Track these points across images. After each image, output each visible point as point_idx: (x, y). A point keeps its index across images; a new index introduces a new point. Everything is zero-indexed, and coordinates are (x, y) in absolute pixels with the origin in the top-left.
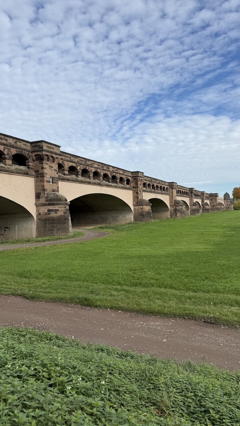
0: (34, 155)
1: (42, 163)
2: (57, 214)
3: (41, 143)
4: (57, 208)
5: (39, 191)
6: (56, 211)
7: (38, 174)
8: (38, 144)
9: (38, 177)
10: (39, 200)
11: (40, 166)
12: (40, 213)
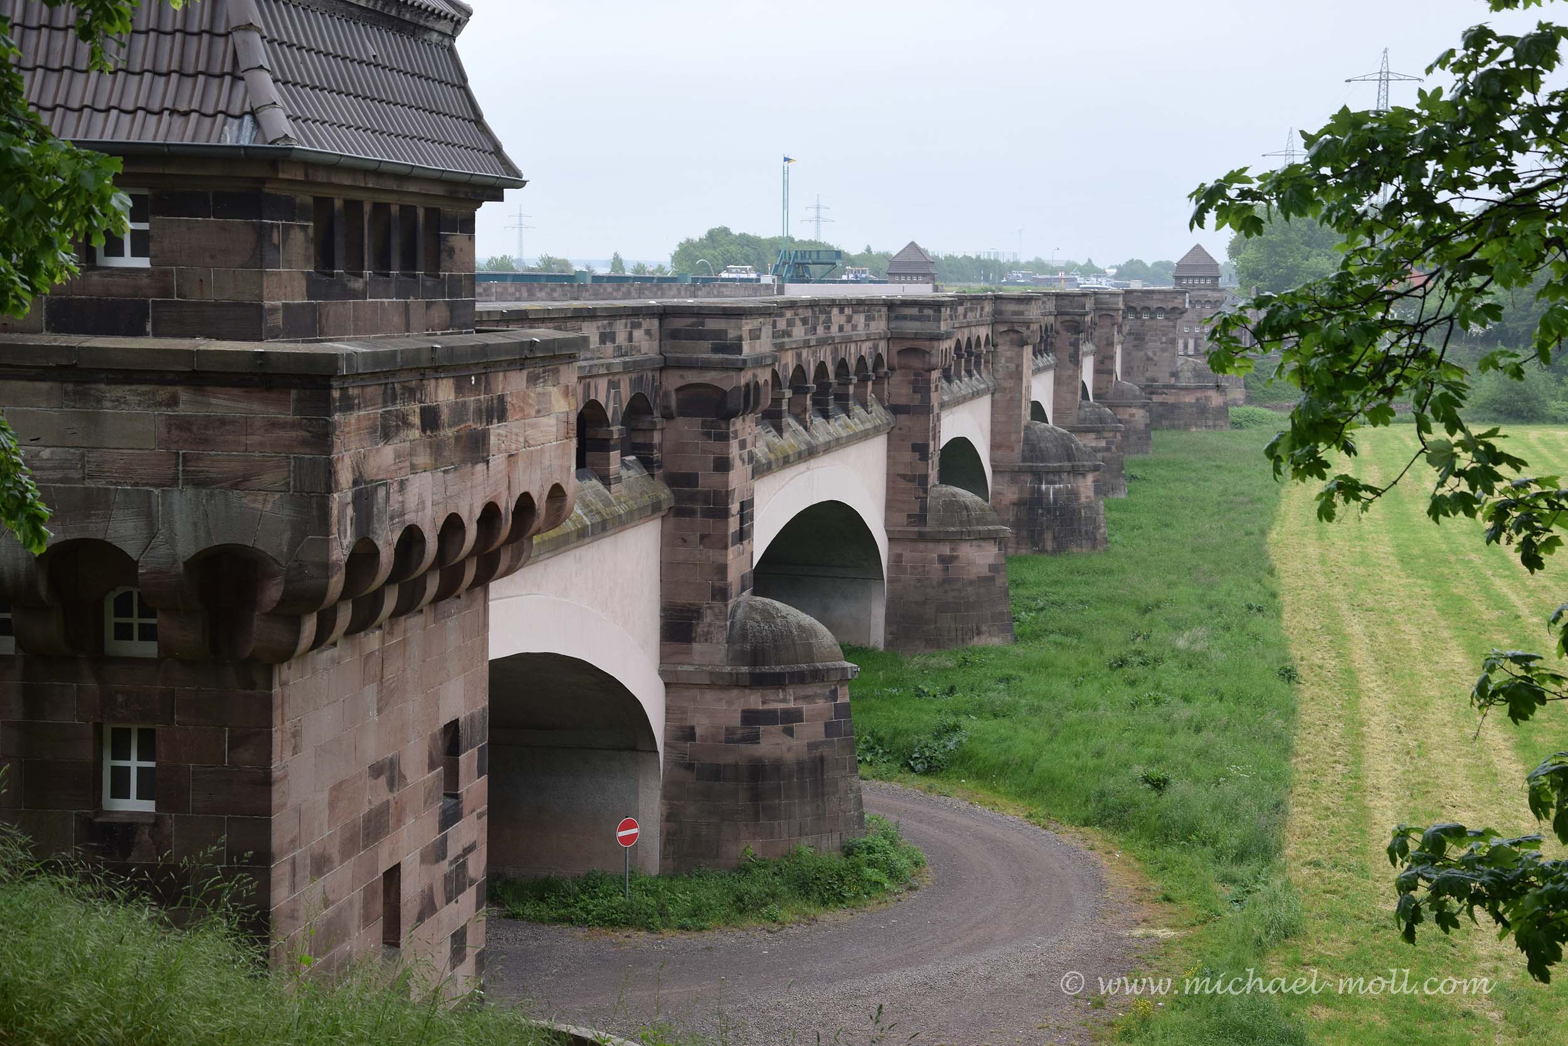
0: (680, 383)
1: (724, 437)
2: (792, 735)
3: (733, 322)
4: (791, 705)
5: (685, 598)
6: (791, 718)
7: (693, 498)
8: (712, 324)
9: (691, 513)
10: (689, 652)
11: (704, 451)
12: (692, 728)
